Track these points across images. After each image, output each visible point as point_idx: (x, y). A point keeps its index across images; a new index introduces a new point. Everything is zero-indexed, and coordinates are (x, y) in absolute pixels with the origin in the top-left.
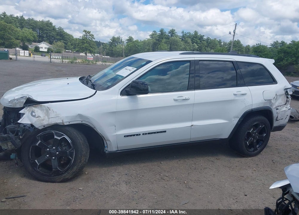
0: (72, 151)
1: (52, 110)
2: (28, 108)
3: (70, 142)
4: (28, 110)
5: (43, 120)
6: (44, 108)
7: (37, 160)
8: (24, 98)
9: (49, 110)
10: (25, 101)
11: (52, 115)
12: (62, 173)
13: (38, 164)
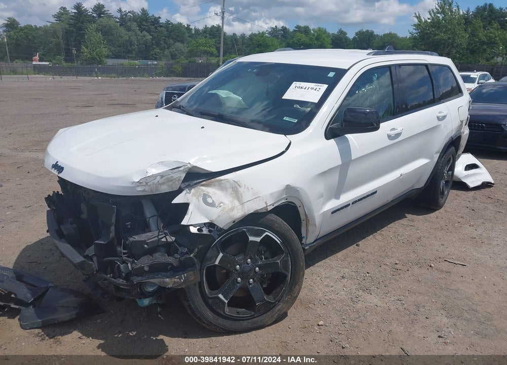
0: (285, 259)
1: (245, 185)
2: (193, 191)
3: (279, 242)
4: (194, 195)
5: (232, 209)
6: (228, 185)
7: (222, 294)
8: (180, 169)
9: (238, 187)
10: (184, 175)
11: (247, 196)
12: (274, 305)
13: (226, 302)
